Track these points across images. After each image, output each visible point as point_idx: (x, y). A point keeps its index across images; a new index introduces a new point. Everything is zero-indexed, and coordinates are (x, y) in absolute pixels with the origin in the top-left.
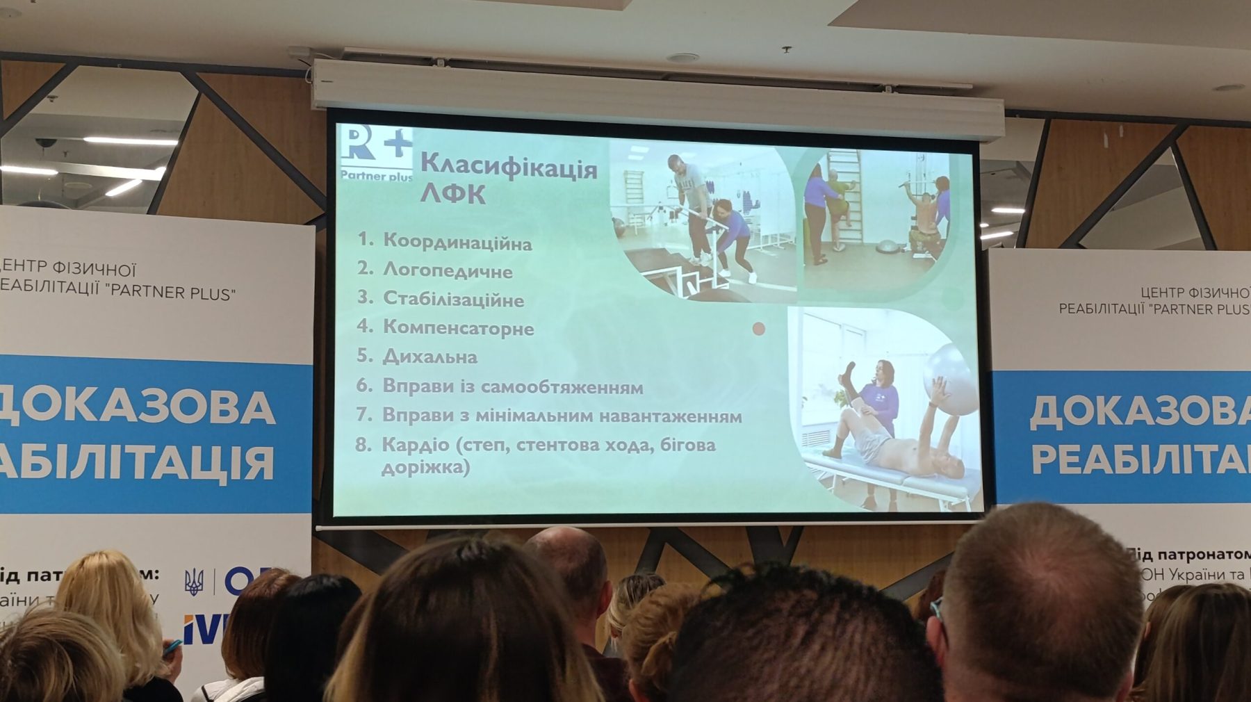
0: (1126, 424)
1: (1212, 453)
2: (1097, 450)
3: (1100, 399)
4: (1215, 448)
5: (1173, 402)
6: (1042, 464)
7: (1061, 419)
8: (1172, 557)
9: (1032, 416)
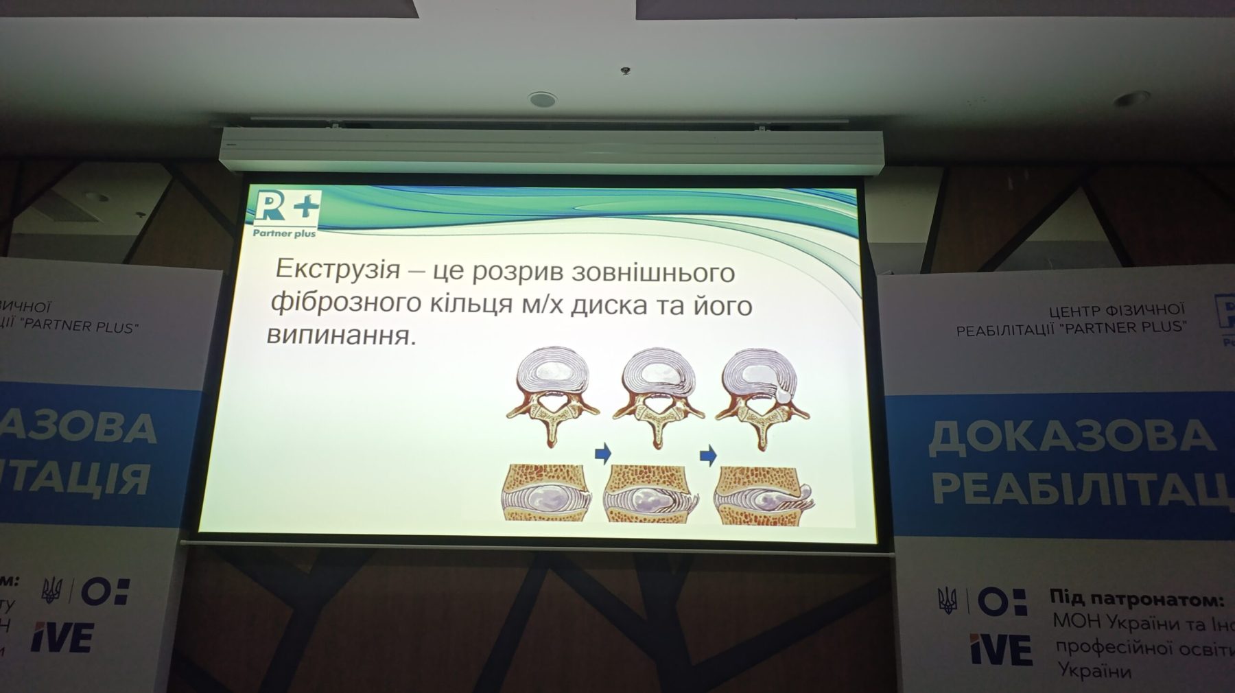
0: (1041, 449)
1: (1150, 483)
2: (1008, 478)
3: (1009, 424)
4: (1153, 477)
5: (1097, 426)
6: (944, 493)
7: (964, 445)
8: (1109, 601)
9: (930, 443)
